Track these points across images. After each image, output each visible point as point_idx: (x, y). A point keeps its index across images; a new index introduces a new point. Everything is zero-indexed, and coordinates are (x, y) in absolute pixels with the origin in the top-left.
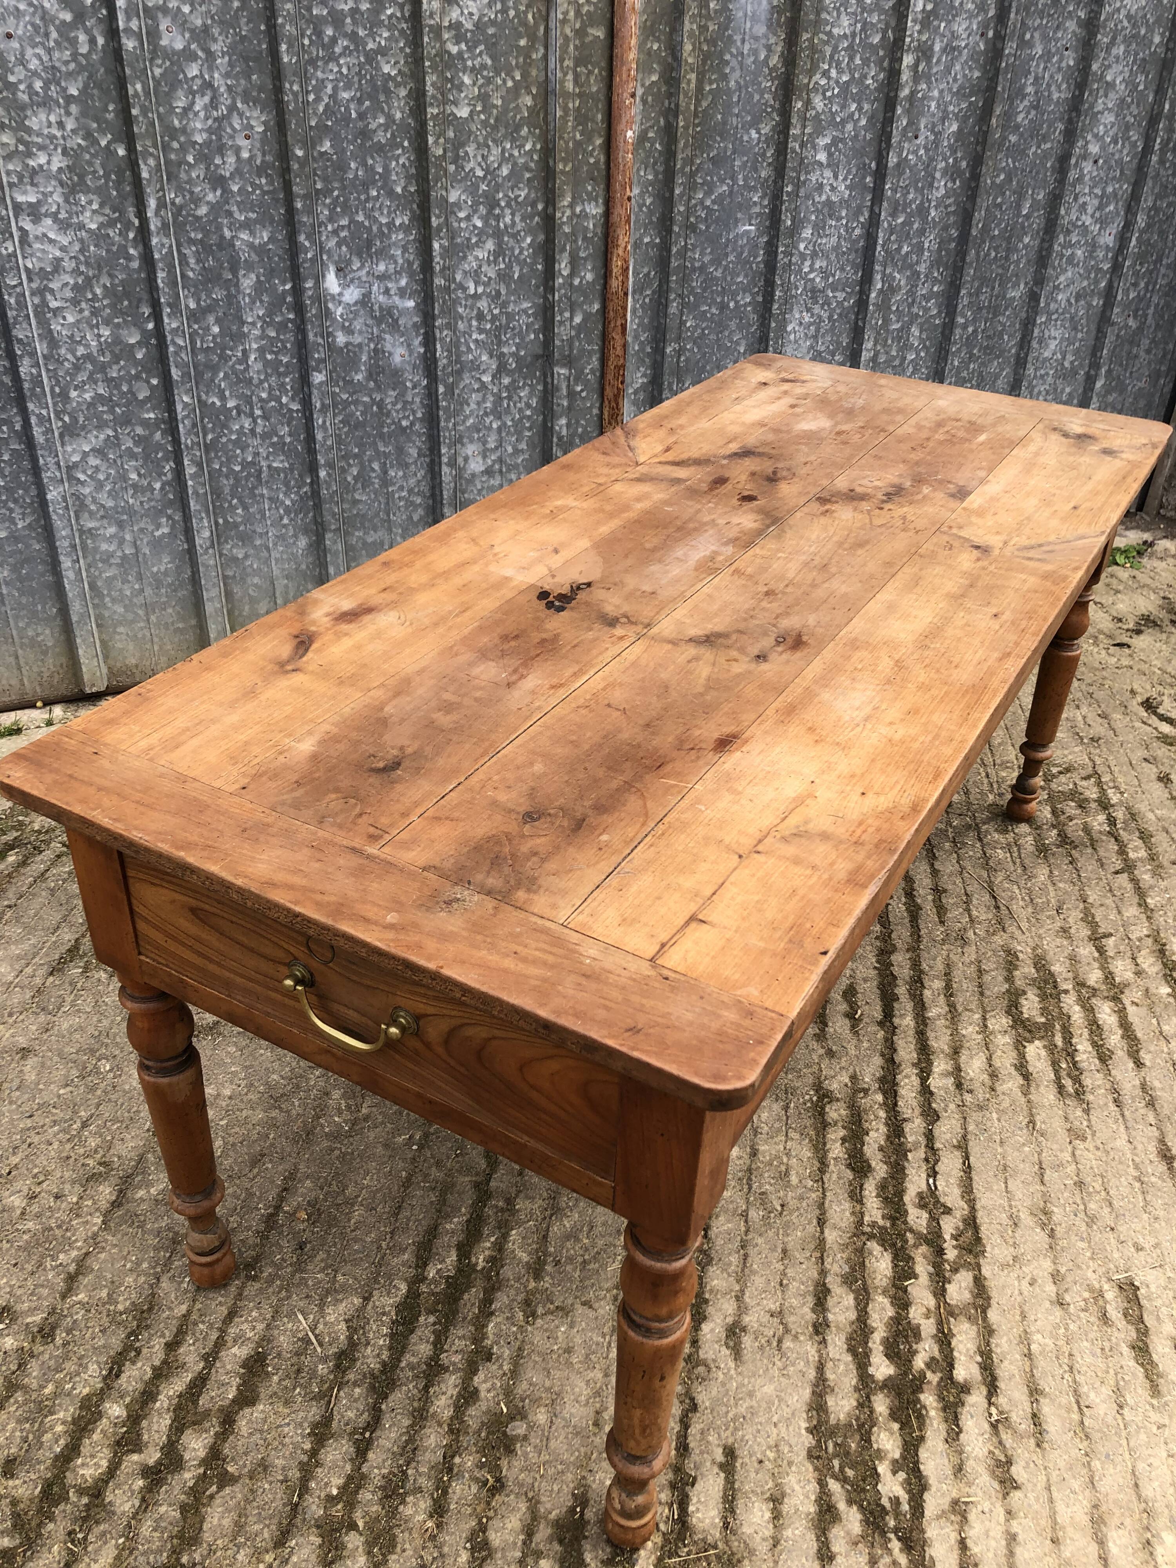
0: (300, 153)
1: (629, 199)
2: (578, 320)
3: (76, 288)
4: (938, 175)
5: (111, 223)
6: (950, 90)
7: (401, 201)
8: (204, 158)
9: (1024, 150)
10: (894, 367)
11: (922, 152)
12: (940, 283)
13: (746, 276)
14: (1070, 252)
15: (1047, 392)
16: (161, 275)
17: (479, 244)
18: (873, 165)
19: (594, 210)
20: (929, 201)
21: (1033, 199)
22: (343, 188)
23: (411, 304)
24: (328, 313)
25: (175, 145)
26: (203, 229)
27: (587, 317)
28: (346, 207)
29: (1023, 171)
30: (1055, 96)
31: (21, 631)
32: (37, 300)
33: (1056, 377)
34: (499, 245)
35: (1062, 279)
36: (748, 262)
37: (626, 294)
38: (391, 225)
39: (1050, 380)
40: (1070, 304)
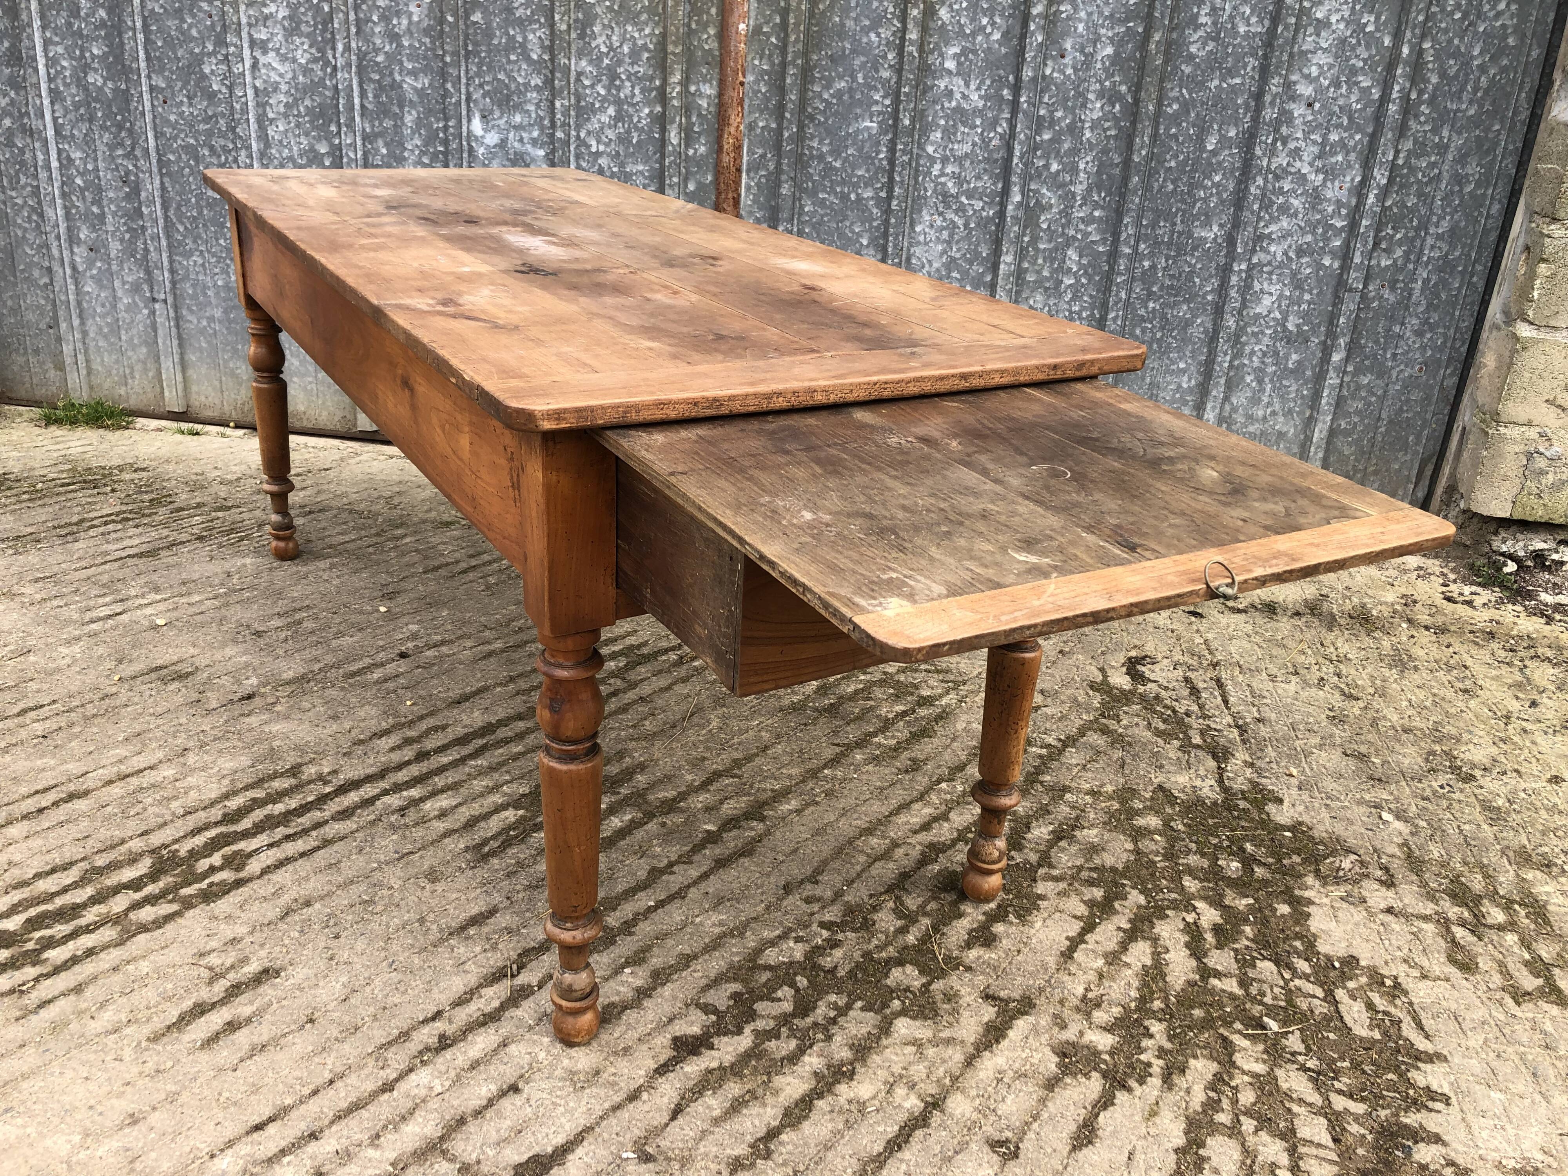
0: (450, 19)
1: (742, 84)
2: (691, 187)
3: (287, 105)
4: (1091, 96)
5: (315, 60)
6: (1101, 13)
7: (537, 66)
8: (385, 18)
9: (1202, 83)
10: (1046, 289)
11: (1069, 71)
12: (1102, 208)
13: (868, 171)
14: (1281, 200)
15: (1265, 354)
16: (341, 101)
17: (602, 109)
18: (1011, 78)
19: (709, 90)
20: (1083, 122)
21: (1221, 135)
22: (489, 52)
23: (542, 153)
24: (471, 150)
25: (364, 7)
26: (380, 72)
27: (700, 186)
28: (491, 68)
29: (1203, 104)
30: (1242, 29)
31: (226, 361)
32: (260, 111)
33: (1274, 337)
34: (619, 111)
35: (1273, 228)
36: (870, 157)
37: (739, 170)
38: (527, 85)
39: (1266, 340)
40: (1290, 259)
